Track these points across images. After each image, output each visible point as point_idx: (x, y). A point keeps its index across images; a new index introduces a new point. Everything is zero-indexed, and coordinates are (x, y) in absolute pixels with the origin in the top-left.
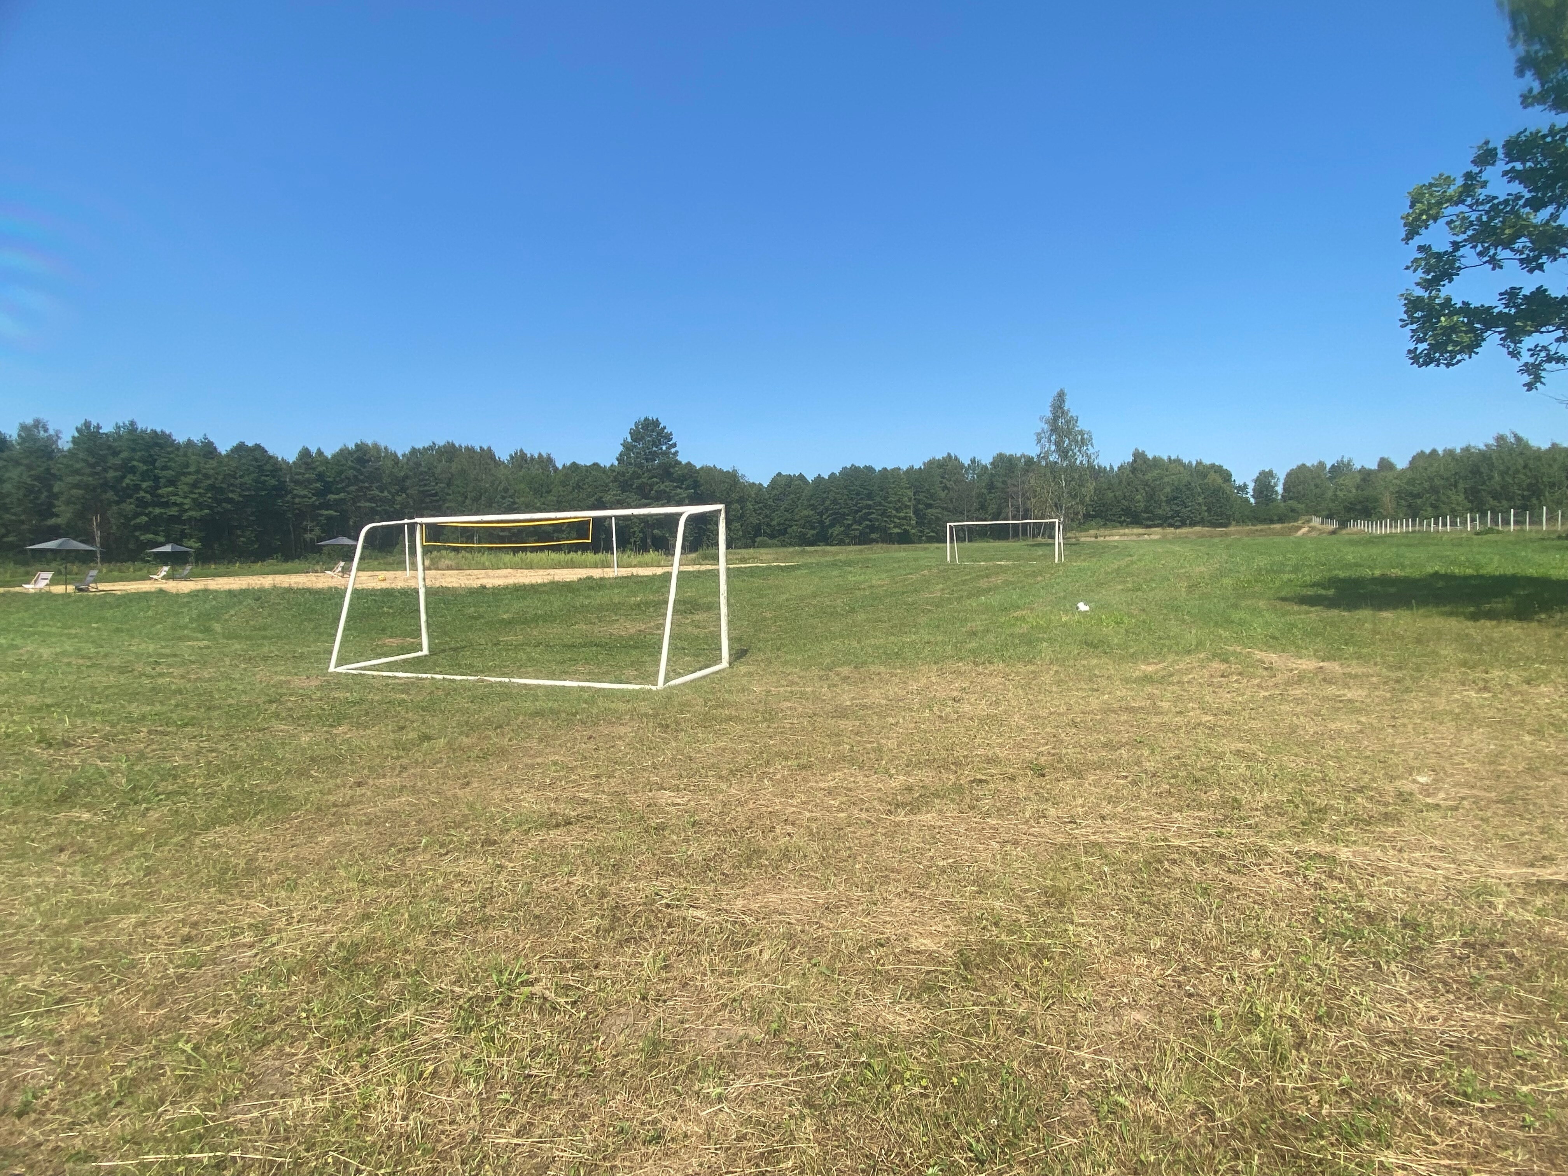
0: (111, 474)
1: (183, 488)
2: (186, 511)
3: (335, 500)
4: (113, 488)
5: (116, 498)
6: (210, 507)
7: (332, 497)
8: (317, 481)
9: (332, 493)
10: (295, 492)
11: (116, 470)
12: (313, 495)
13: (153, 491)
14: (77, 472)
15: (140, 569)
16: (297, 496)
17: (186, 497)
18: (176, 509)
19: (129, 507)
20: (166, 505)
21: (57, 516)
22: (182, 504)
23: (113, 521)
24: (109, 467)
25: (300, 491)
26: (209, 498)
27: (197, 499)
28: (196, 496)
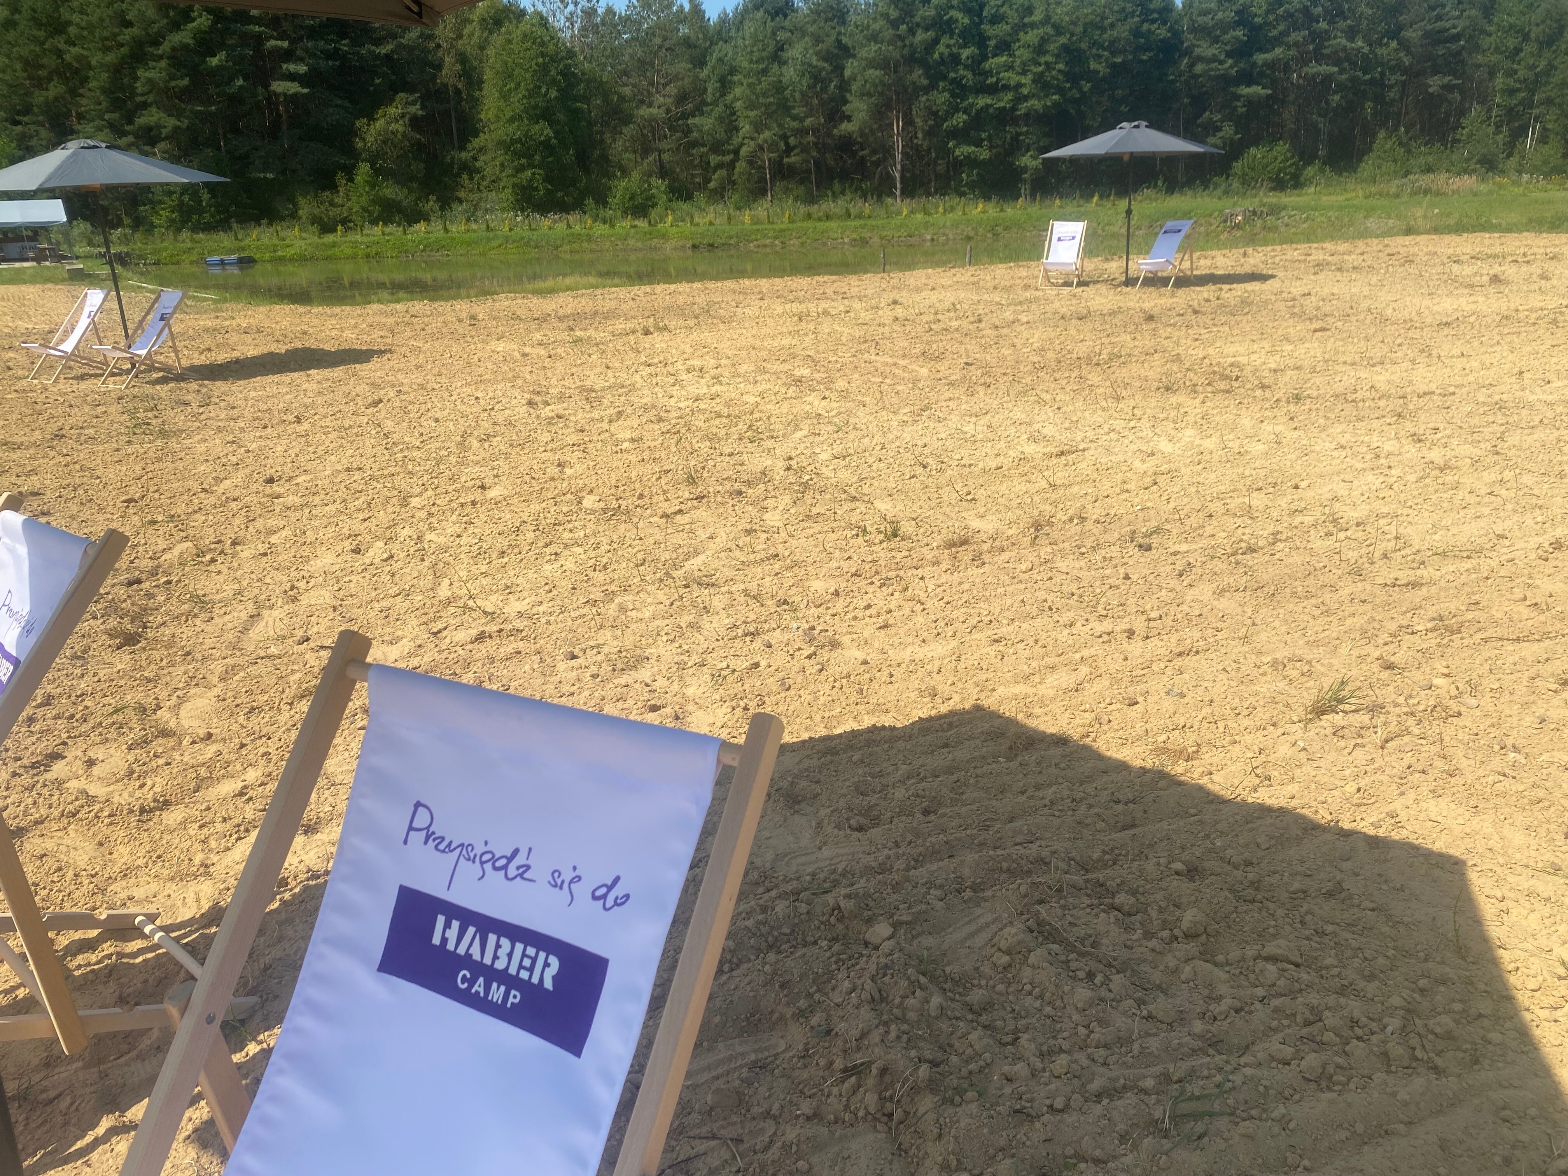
0: (921, 36)
1: (1022, 54)
2: (1024, 98)
3: (1265, 64)
4: (923, 63)
5: (925, 82)
6: (1060, 91)
7: (1260, 58)
8: (1238, 24)
9: (1261, 50)
11: (927, 29)
12: (1229, 55)
13: (976, 64)
14: (874, 38)
15: (952, 209)
16: (1200, 59)
17: (1024, 73)
18: (1010, 96)
19: (941, 98)
20: (993, 90)
21: (849, 118)
23: (919, 122)
24: (918, 25)
25: (1205, 49)
26: (1060, 71)
27: (1042, 74)
28: (1041, 69)
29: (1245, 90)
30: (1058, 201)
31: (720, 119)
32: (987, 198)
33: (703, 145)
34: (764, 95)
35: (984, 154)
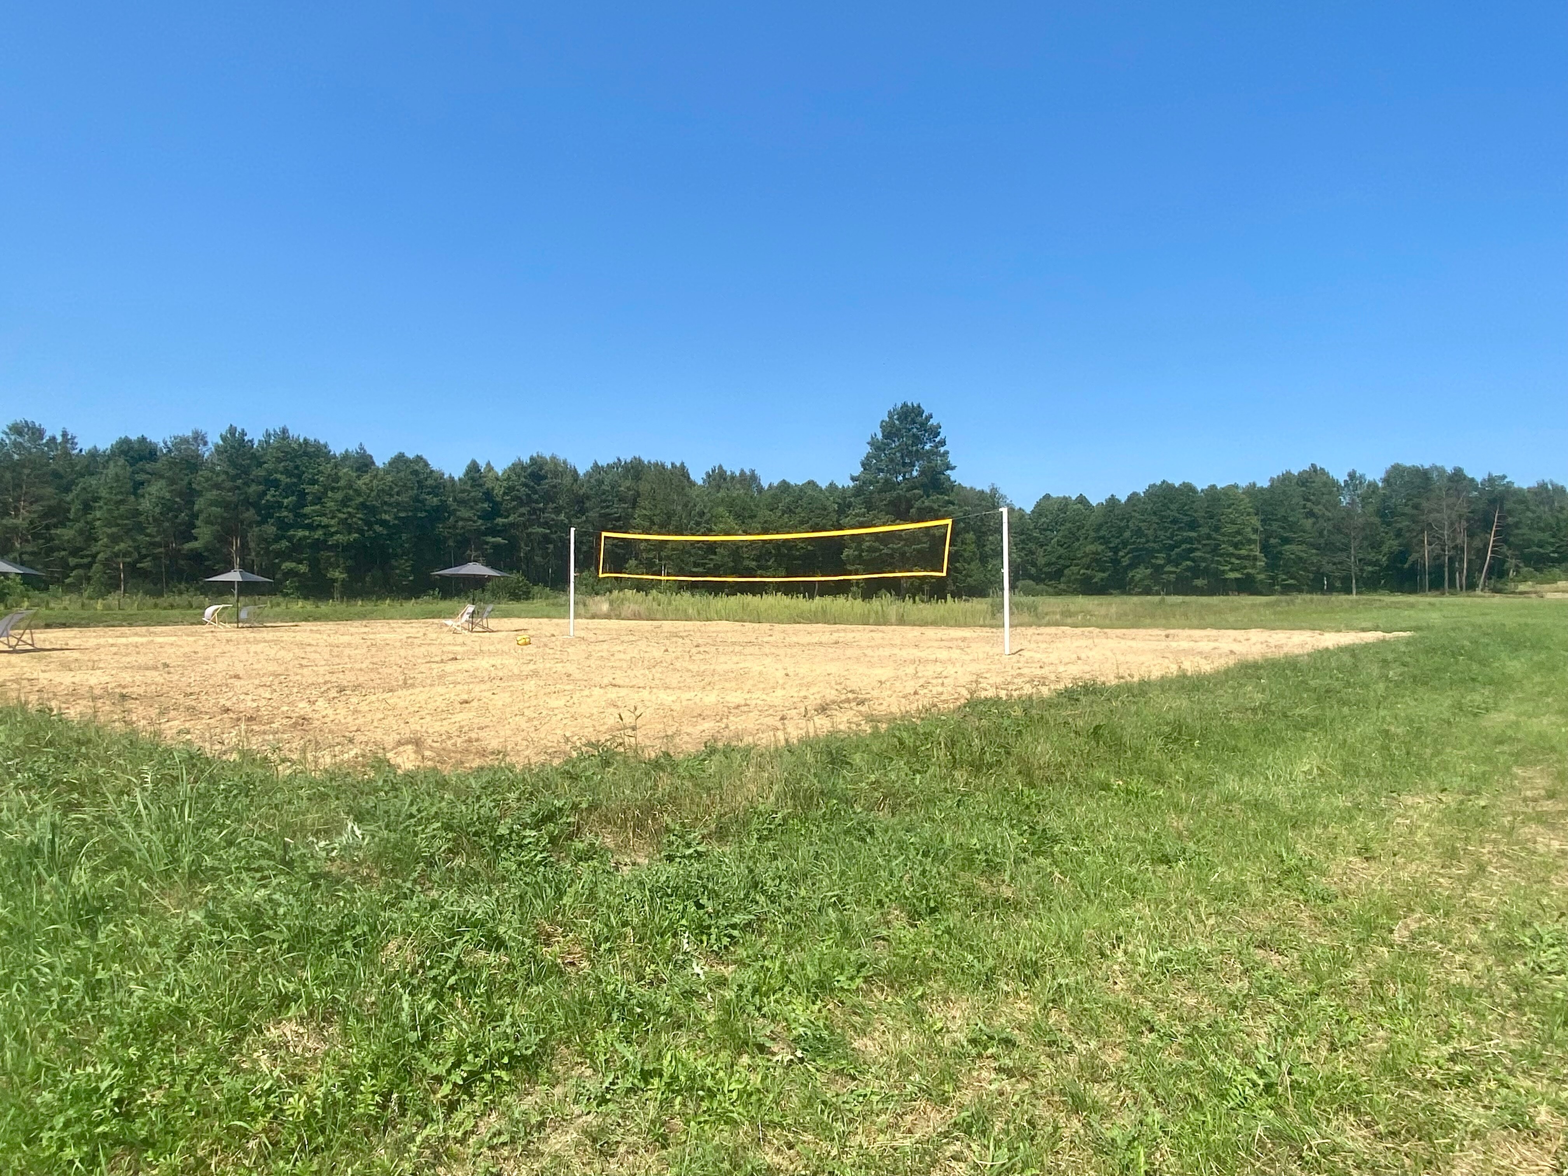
0: (253, 488)
1: (331, 506)
2: (333, 534)
3: (504, 525)
5: (259, 519)
6: (361, 531)
7: (500, 520)
8: (483, 501)
9: (501, 516)
10: (458, 513)
11: (260, 483)
12: (479, 517)
13: (295, 509)
14: (217, 486)
15: (278, 605)
16: (460, 518)
17: (332, 518)
20: (310, 527)
21: (196, 539)
22: (329, 526)
23: (252, 545)
24: (253, 481)
25: (464, 513)
26: (360, 519)
27: (346, 519)
28: (344, 516)
29: (491, 539)
30: (360, 603)
31: (81, 532)
32: (306, 598)
33: (64, 550)
34: (121, 517)
35: (303, 568)
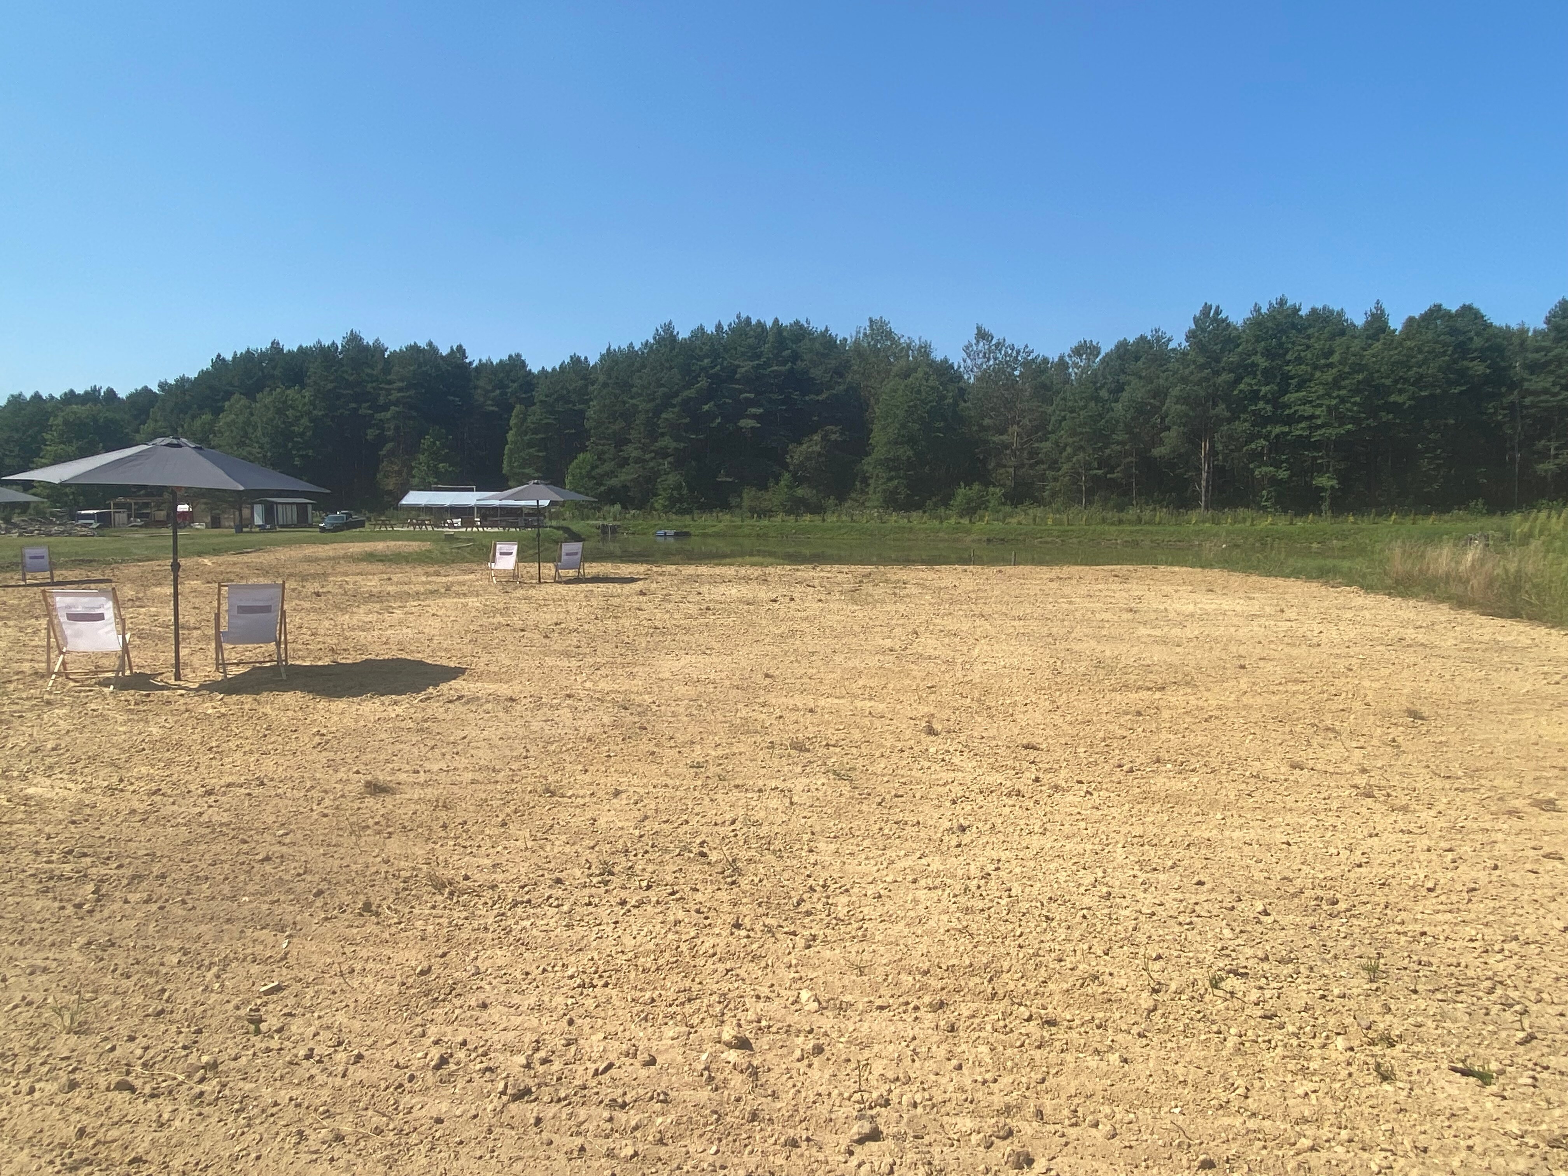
4: (1225, 399)
11: (1230, 372)
18: (1305, 425)
21: (1163, 444)
22: (1312, 417)
23: (1220, 447)
26: (1357, 404)
